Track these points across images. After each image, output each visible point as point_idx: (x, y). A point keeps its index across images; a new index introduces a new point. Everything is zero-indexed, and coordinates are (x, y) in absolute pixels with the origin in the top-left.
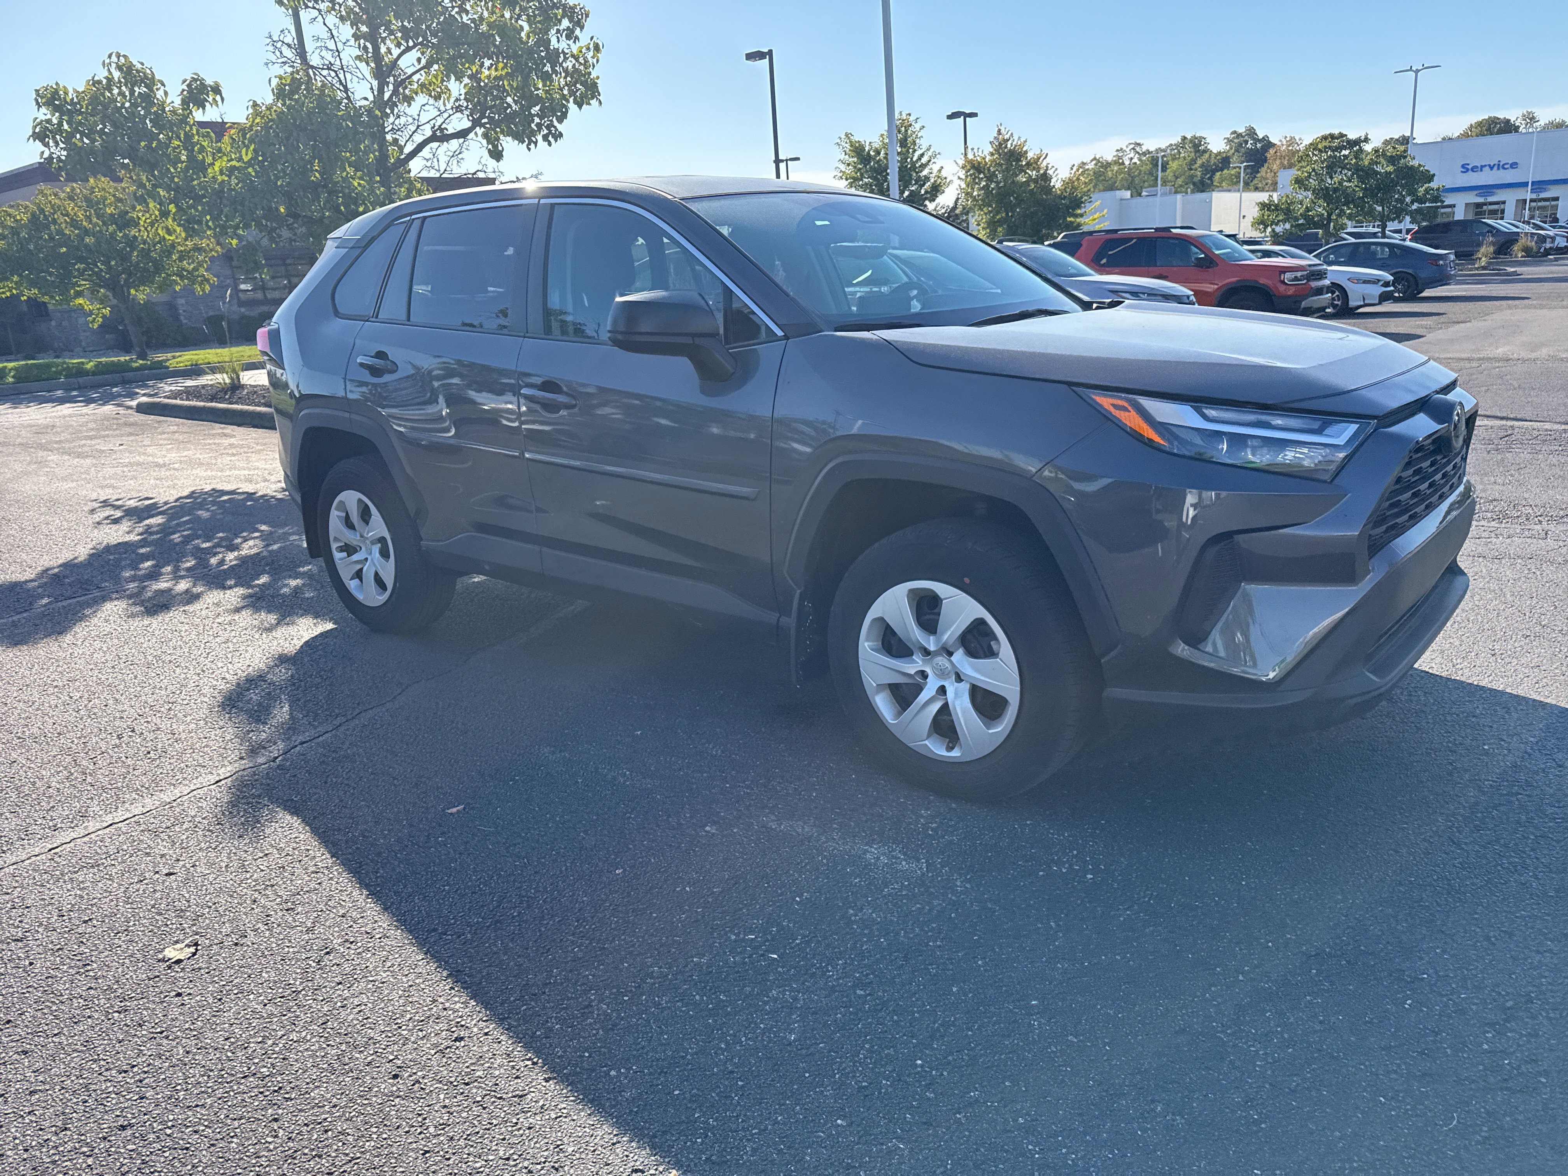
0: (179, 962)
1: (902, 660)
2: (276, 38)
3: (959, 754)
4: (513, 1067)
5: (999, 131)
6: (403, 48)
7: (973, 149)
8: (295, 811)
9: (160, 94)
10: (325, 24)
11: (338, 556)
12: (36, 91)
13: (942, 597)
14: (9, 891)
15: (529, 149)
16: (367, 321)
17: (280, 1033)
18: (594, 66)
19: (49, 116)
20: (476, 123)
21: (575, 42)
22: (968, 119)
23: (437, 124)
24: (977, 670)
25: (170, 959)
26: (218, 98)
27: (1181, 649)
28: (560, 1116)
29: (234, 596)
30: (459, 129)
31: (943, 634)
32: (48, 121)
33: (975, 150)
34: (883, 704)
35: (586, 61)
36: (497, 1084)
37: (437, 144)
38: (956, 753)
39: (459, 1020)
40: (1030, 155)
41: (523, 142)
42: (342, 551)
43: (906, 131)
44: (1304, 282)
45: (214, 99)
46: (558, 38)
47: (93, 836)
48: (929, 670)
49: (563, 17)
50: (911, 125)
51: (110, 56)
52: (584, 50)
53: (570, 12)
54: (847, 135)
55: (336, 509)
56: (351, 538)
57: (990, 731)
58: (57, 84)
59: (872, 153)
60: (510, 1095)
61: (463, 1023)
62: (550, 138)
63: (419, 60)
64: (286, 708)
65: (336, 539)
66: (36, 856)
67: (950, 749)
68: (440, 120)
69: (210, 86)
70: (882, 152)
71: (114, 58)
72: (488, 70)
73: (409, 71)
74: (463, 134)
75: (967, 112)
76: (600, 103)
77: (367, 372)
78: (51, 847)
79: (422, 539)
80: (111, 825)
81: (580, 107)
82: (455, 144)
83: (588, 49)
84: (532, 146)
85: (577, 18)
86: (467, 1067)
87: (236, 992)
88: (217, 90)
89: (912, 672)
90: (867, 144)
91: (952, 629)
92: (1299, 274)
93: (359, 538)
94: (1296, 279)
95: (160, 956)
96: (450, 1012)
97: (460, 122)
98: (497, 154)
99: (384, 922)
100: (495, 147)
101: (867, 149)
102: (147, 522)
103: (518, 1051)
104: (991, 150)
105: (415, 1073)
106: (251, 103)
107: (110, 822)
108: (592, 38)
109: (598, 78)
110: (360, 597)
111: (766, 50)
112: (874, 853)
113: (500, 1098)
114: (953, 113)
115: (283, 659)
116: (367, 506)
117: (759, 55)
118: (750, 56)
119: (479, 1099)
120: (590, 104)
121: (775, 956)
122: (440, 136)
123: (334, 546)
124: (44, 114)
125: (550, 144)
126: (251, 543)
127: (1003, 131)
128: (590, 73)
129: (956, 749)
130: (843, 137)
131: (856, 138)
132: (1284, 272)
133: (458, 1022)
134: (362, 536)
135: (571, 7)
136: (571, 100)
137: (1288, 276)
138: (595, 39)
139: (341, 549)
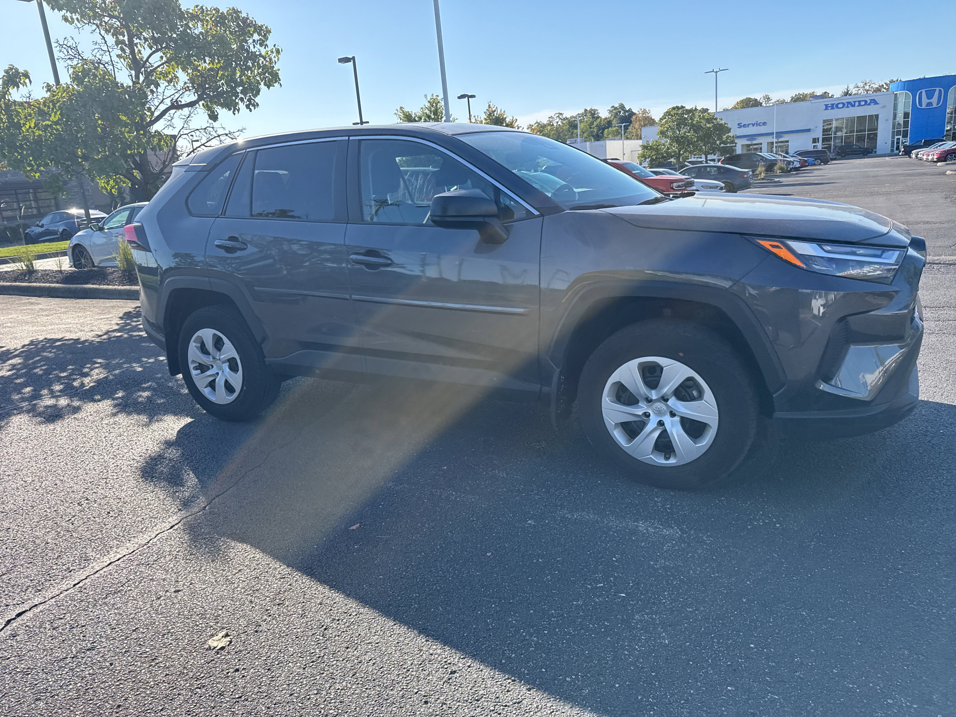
0: (222, 648)
1: (633, 406)
3: (675, 461)
4: (501, 685)
5: (489, 105)
6: (153, 49)
7: (475, 116)
8: (242, 540)
10: (99, 34)
11: (194, 372)
13: (663, 366)
14: (62, 617)
15: (234, 114)
16: (217, 217)
17: (327, 686)
18: (276, 63)
20: (200, 98)
21: (265, 48)
22: (470, 99)
23: (175, 98)
24: (686, 408)
25: (215, 648)
26: (27, 81)
27: (823, 386)
28: (553, 712)
29: (106, 405)
30: (188, 102)
31: (662, 388)
33: (476, 117)
34: (619, 436)
35: (271, 59)
36: (498, 698)
37: (174, 111)
38: (672, 461)
39: (445, 660)
40: (508, 120)
41: (230, 110)
42: (197, 369)
43: (437, 106)
44: (684, 188)
45: (24, 81)
46: (254, 45)
47: (101, 572)
48: (650, 412)
49: (254, 32)
50: (439, 102)
52: (269, 53)
53: (258, 29)
54: (401, 108)
55: (194, 342)
56: (205, 360)
57: (697, 445)
59: (417, 119)
60: (511, 703)
61: (449, 661)
62: (251, 107)
63: (162, 57)
64: (192, 475)
65: (193, 362)
66: (67, 590)
67: (667, 459)
68: (177, 95)
69: (22, 73)
70: (423, 118)
72: (205, 65)
73: (156, 65)
74: (191, 104)
75: (469, 95)
76: (281, 85)
77: (223, 250)
78: (74, 583)
79: (265, 357)
80: (110, 564)
81: (269, 88)
82: (186, 111)
83: (272, 52)
84: (236, 112)
85: (264, 33)
86: (471, 689)
87: (277, 663)
88: (26, 75)
89: (641, 414)
90: (413, 113)
91: (670, 385)
92: (680, 184)
93: (212, 360)
94: (679, 186)
95: (207, 647)
96: (436, 656)
97: (190, 97)
98: (214, 117)
99: (352, 605)
100: (213, 112)
101: (413, 116)
102: (10, 362)
103: (498, 675)
104: (485, 117)
105: (438, 698)
106: (45, 84)
107: (109, 562)
109: (279, 70)
110: (213, 399)
111: (351, 57)
112: (642, 526)
113: (506, 706)
114: (461, 95)
115: (169, 444)
116: (221, 339)
117: (347, 60)
118: (340, 61)
119: (492, 708)
120: (274, 86)
121: (624, 595)
122: (176, 106)
123: (191, 366)
125: (251, 111)
126: (97, 371)
127: (491, 106)
128: (273, 67)
129: (671, 458)
130: (399, 109)
131: (406, 110)
132: (673, 183)
133: (446, 662)
134: (214, 358)
135: (259, 27)
136: (262, 83)
137: (675, 185)
138: (276, 46)
139: (196, 368)
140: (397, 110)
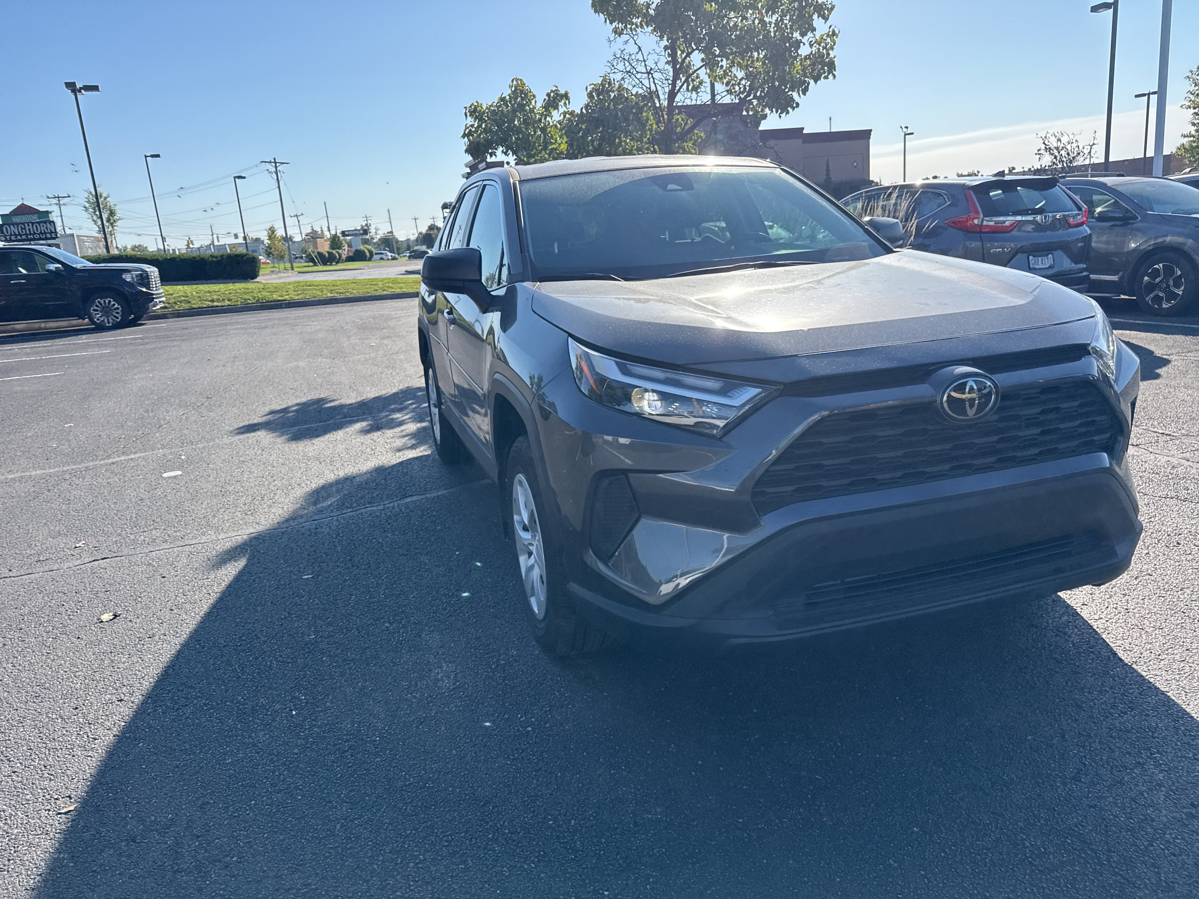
2: (618, 56)
9: (533, 102)
10: (636, 43)
12: (466, 108)
15: (780, 117)
18: (832, 48)
19: (473, 123)
26: (567, 102)
28: (90, 756)
30: (728, 106)
32: (472, 126)
35: (827, 44)
51: (512, 81)
52: (825, 37)
58: (477, 102)
61: (135, 693)
69: (563, 94)
71: (515, 82)
74: (732, 109)
76: (834, 76)
81: (816, 82)
83: (828, 36)
85: (824, 11)
88: (566, 96)
96: (139, 686)
103: (129, 716)
108: (830, 27)
109: (835, 57)
117: (1106, 6)
118: (1095, 9)
120: (825, 78)
124: (470, 121)
128: (829, 54)
138: (833, 27)
140: (1191, 71)
